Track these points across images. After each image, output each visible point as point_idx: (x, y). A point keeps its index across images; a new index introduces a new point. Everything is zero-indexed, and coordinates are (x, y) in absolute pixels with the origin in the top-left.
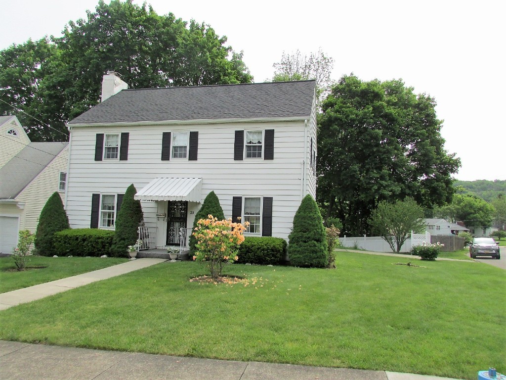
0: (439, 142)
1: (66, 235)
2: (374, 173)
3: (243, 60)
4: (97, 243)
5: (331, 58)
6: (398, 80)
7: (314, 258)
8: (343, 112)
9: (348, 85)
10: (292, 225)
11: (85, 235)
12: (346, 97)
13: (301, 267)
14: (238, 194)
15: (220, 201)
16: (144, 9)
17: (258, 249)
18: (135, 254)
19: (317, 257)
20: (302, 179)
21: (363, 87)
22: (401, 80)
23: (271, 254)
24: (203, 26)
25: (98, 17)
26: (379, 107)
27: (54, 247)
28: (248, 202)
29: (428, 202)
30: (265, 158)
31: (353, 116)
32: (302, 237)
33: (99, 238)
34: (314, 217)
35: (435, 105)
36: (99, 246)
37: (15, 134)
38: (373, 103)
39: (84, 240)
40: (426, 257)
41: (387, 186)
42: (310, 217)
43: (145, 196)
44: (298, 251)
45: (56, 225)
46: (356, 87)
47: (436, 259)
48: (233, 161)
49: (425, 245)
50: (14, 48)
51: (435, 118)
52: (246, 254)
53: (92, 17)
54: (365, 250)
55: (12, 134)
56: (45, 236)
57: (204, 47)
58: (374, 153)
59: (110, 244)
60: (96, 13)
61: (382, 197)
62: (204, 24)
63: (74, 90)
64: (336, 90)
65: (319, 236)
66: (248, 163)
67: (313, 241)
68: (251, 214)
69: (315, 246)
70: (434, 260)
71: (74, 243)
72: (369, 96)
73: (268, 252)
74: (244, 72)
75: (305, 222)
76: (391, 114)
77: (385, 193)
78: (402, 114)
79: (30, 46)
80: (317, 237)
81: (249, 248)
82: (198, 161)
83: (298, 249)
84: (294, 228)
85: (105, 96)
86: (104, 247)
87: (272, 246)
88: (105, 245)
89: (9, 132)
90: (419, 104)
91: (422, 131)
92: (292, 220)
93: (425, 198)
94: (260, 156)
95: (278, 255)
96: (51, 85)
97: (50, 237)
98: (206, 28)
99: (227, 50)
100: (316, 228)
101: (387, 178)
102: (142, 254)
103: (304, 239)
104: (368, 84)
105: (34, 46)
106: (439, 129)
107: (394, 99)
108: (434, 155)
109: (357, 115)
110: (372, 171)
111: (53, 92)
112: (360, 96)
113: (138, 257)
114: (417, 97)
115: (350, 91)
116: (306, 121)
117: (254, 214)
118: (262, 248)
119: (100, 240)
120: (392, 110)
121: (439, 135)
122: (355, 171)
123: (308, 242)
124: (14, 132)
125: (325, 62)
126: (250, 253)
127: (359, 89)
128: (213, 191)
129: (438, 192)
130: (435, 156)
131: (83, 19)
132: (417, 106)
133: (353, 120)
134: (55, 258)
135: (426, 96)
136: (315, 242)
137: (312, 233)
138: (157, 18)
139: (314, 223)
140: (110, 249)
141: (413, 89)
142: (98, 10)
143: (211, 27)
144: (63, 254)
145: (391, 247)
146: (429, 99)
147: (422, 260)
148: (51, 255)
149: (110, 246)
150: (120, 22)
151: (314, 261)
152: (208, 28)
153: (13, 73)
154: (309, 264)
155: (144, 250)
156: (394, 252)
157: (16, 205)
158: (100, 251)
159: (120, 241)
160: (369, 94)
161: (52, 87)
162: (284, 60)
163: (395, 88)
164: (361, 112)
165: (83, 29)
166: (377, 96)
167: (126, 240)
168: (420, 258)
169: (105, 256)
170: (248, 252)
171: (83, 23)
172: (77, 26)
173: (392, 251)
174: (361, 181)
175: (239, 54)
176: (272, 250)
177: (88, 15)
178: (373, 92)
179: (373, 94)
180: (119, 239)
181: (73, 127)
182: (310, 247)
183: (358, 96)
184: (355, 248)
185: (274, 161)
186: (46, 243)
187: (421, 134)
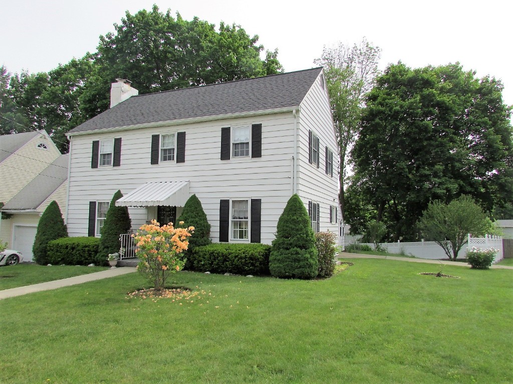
0: (507, 131)
1: (58, 244)
2: (425, 169)
3: (278, 58)
4: (84, 251)
5: (377, 48)
6: (454, 64)
7: (297, 268)
8: (387, 104)
9: (394, 75)
10: (276, 230)
11: (74, 244)
12: (392, 88)
13: (281, 277)
14: (225, 197)
15: (202, 206)
16: (168, 15)
17: (236, 257)
18: (115, 263)
19: (300, 267)
20: (292, 178)
21: (410, 75)
22: (458, 63)
23: (250, 263)
24: (234, 27)
25: (125, 29)
26: (428, 95)
27: (48, 256)
28: (237, 205)
29: (500, 201)
30: (253, 157)
31: (398, 108)
32: (283, 243)
33: (86, 246)
34: (298, 220)
35: (502, 89)
36: (86, 255)
37: (45, 147)
38: (422, 91)
39: (73, 248)
40: (477, 265)
41: (440, 184)
42: (293, 220)
43: (125, 202)
44: (279, 260)
45: (51, 234)
46: (402, 76)
47: (490, 267)
48: (220, 161)
49: (475, 251)
50: (60, 68)
51: (502, 103)
52: (223, 263)
53: (120, 29)
54: (414, 257)
55: (42, 147)
56: (40, 244)
57: (230, 48)
58: (424, 147)
59: (96, 252)
60: (123, 25)
61: (436, 196)
62: (235, 25)
63: (105, 102)
64: (381, 81)
65: (304, 242)
66: (235, 162)
67: (295, 248)
68: (239, 218)
69: (297, 253)
70: (488, 269)
71: (64, 251)
72: (417, 84)
73: (246, 261)
74: (278, 70)
75: (287, 226)
76: (443, 102)
77: (438, 191)
78: (458, 101)
79: (74, 64)
80: (301, 243)
81: (226, 256)
82: (186, 163)
83: (279, 257)
84: (277, 232)
85: (113, 103)
86: (90, 255)
87: (250, 253)
88: (91, 254)
89: (39, 146)
90: (481, 89)
91: (483, 119)
92: (276, 224)
93: (496, 196)
94: (247, 154)
95: (257, 264)
96: (87, 99)
97: (44, 246)
98: (237, 29)
99: (258, 49)
100: (300, 232)
101: (441, 174)
102: (123, 262)
103: (285, 246)
104: (417, 72)
105: (77, 65)
106: (508, 116)
107: (449, 85)
108: (500, 145)
109: (401, 107)
110: (424, 168)
111: (88, 106)
112: (407, 85)
113: (119, 265)
114: (480, 82)
115: (396, 81)
116: (294, 111)
117: (242, 218)
118: (239, 257)
119: (87, 249)
120: (446, 99)
121: (508, 122)
122: (404, 168)
123: (290, 248)
124: (44, 145)
125: (370, 53)
126: (228, 261)
127: (405, 77)
128: (195, 195)
129: (507, 188)
130: (501, 147)
131: (112, 32)
132: (479, 91)
133: (397, 112)
134: (49, 266)
135: (490, 79)
136: (298, 249)
137: (294, 238)
138: (182, 24)
139: (297, 228)
140: (96, 257)
141: (475, 73)
142: (124, 22)
143: (242, 28)
144: (56, 263)
145: (447, 253)
146: (493, 81)
147: (473, 268)
148: (46, 264)
149: (96, 255)
150: (143, 31)
151: (296, 270)
152: (239, 29)
153: (57, 91)
154: (291, 275)
155: (126, 259)
156: (450, 259)
157: (38, 215)
158: (87, 259)
159: (104, 249)
160: (416, 82)
161: (88, 101)
162: (325, 54)
163: (451, 73)
164: (407, 103)
165: (113, 42)
166: (427, 83)
167: (110, 249)
168: (470, 266)
169: (91, 265)
170: (225, 260)
171: (112, 37)
172: (107, 39)
173: (448, 258)
174: (410, 179)
175: (273, 52)
176: (251, 258)
177: (116, 28)
178: (423, 79)
179: (422, 82)
180: (103, 247)
181: (73, 136)
182: (292, 254)
183: (405, 85)
184: (402, 254)
185: (263, 158)
186: (41, 252)
187: (483, 122)
